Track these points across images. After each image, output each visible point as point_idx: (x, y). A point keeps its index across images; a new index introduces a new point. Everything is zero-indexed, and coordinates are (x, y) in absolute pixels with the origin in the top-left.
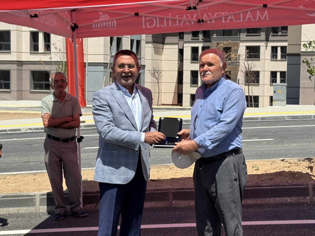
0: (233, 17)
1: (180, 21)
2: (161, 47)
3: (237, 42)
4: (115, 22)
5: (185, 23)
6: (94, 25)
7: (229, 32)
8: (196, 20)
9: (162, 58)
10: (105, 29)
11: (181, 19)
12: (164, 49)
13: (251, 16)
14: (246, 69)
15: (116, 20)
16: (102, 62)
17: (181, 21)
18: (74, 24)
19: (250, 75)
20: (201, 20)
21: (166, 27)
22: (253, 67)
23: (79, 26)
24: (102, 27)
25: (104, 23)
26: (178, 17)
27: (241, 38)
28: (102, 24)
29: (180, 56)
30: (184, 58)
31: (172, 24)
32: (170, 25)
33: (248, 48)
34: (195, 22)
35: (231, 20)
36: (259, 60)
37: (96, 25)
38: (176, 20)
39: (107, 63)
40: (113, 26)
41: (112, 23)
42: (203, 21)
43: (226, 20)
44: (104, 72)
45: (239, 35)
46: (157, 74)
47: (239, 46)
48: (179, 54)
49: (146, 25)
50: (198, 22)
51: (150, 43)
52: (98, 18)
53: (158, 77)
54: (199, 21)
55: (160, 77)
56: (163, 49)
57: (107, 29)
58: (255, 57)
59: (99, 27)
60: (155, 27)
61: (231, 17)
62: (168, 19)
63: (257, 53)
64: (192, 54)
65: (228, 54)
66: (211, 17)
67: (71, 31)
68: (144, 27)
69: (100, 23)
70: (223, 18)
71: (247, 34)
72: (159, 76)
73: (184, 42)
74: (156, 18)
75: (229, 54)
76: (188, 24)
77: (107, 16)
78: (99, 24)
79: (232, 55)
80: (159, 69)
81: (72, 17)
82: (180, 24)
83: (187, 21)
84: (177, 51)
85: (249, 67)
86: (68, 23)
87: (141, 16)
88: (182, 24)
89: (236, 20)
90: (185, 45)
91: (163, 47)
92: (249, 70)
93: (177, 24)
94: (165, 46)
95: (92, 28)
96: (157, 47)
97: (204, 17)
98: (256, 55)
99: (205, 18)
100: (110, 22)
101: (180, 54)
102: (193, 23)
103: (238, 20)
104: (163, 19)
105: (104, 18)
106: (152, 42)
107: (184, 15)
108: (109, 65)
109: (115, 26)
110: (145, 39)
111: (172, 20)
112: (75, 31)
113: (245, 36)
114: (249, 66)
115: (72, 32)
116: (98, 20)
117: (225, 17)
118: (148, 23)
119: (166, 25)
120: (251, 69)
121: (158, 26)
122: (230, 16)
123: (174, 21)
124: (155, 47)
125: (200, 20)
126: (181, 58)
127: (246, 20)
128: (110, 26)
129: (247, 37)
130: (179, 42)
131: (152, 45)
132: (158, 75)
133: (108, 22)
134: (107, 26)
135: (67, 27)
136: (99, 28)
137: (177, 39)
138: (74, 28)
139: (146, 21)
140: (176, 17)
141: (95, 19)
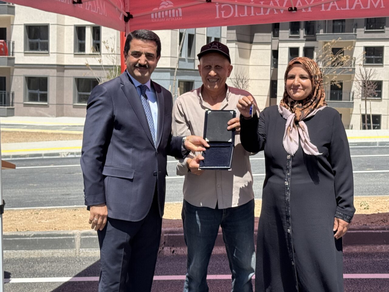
0: (336, 4)
1: (265, 9)
2: (249, 48)
3: (352, 42)
4: (180, 10)
5: (272, 11)
6: (152, 15)
7: (341, 27)
8: (287, 8)
9: (249, 63)
10: (167, 19)
11: (266, 6)
12: (252, 51)
13: (360, 3)
14: (363, 77)
15: (182, 8)
16: (169, 66)
17: (267, 9)
18: (127, 13)
19: (368, 85)
20: (293, 9)
21: (246, 17)
22: (372, 75)
23: (134, 16)
24: (163, 17)
25: (166, 12)
26: (264, 3)
27: (357, 35)
28: (163, 13)
29: (274, 60)
30: (279, 63)
31: (255, 13)
32: (253, 14)
33: (367, 49)
34: (285, 11)
35: (334, 8)
36: (382, 66)
37: (156, 14)
38: (260, 8)
39: (174, 69)
40: (177, 15)
41: (177, 11)
42: (296, 9)
43: (326, 8)
44: (171, 80)
45: (355, 31)
47: (354, 47)
48: (273, 57)
49: (220, 14)
50: (289, 10)
51: (233, 42)
52: (159, 6)
53: (243, 87)
54: (291, 10)
55: (245, 88)
56: (251, 50)
57: (170, 19)
58: (377, 62)
59: (160, 17)
60: (233, 17)
61: (334, 3)
62: (249, 8)
63: (379, 56)
64: (290, 56)
65: (337, 57)
66: (307, 4)
68: (218, 17)
69: (161, 12)
70: (323, 5)
71: (366, 30)
73: (279, 40)
74: (234, 6)
75: (339, 57)
76: (276, 13)
77: (170, 2)
78: (159, 14)
79: (342, 57)
80: (245, 77)
81: (125, 4)
82: (266, 13)
83: (275, 10)
84: (269, 53)
85: (366, 75)
86: (120, 12)
87: (215, 3)
88: (268, 13)
89: (340, 8)
90: (281, 45)
91: (251, 47)
92: (366, 78)
93: (262, 13)
94: (254, 47)
95: (151, 18)
96: (243, 47)
98: (379, 59)
99: (299, 5)
100: (173, 11)
101: (274, 58)
102: (282, 11)
103: (343, 8)
104: (244, 6)
105: (167, 6)
106: (236, 41)
107: (271, 2)
108: (176, 70)
109: (181, 15)
110: (226, 37)
111: (255, 7)
112: (129, 22)
113: (363, 32)
114: (366, 72)
115: (125, 23)
116: (158, 8)
117: (325, 4)
118: (223, 12)
119: (247, 14)
120: (369, 77)
121: (236, 15)
122: (332, 3)
123: (257, 9)
124: (240, 47)
125: (291, 8)
126: (275, 63)
127: (354, 8)
128: (174, 16)
129: (366, 34)
130: (273, 40)
131: (236, 44)
132: (243, 85)
133: (171, 10)
134: (170, 16)
135: (120, 17)
136: (159, 18)
137: (270, 37)
138: (128, 18)
139: (220, 9)
140: (260, 3)
141: (155, 7)
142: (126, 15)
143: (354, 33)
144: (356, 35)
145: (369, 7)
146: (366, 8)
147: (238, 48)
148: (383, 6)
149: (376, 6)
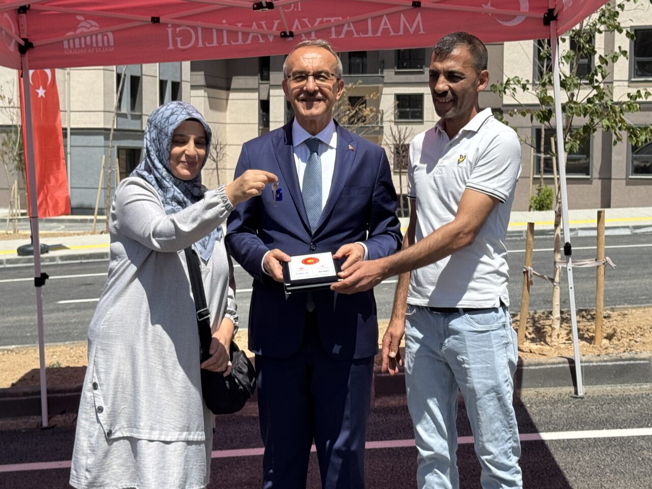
0: (352, 28)
1: (245, 34)
2: (225, 97)
3: (378, 87)
4: (111, 35)
5: (255, 38)
6: (66, 43)
7: (361, 65)
8: (278, 33)
9: (225, 119)
10: (89, 50)
11: (246, 29)
12: (229, 101)
13: (389, 26)
14: (395, 140)
15: (113, 32)
16: (101, 126)
17: (248, 34)
18: (23, 39)
19: (403, 152)
20: (288, 34)
21: (216, 47)
22: (408, 136)
23: (35, 44)
24: (83, 46)
25: (88, 39)
26: (242, 26)
27: (385, 78)
28: (83, 39)
29: (263, 115)
30: (271, 119)
31: (229, 42)
32: (225, 43)
33: (399, 97)
34: (275, 37)
35: (349, 33)
36: (422, 123)
37: (71, 41)
38: (237, 32)
39: (109, 130)
40: (106, 44)
41: (105, 38)
42: (292, 34)
43: (338, 33)
44: (104, 147)
45: (382, 72)
46: (215, 152)
47: (381, 94)
48: (261, 111)
49: (175, 43)
50: (282, 36)
51: (201, 89)
52: (75, 29)
53: (217, 157)
54: (284, 35)
55: (221, 157)
56: (227, 99)
57: (95, 50)
58: (413, 117)
59: (77, 46)
60: (195, 47)
61: (349, 26)
62: (220, 31)
63: (417, 107)
64: (287, 110)
65: (357, 109)
66: (308, 26)
67: (19, 54)
68: (171, 47)
69: (80, 38)
70: (333, 29)
71: (397, 70)
72: (219, 155)
73: (270, 86)
74: (195, 28)
75: (359, 109)
76: (261, 41)
77: (94, 23)
78: (77, 41)
79: (364, 110)
80: (220, 141)
81: (20, 24)
82: (247, 41)
83: (259, 36)
84: (256, 105)
85: (400, 136)
86: (11, 38)
87: (166, 25)
88: (249, 42)
89: (358, 34)
90: (272, 92)
91: (228, 96)
92: (400, 141)
93: (240, 42)
94: (232, 95)
95: (63, 49)
96: (216, 96)
97: (294, 27)
98: (417, 112)
99: (297, 28)
100: (100, 37)
101: (263, 111)
102: (271, 39)
103: (363, 34)
104: (211, 29)
105: (88, 28)
106: (205, 86)
107: (254, 23)
108: (112, 131)
109: (112, 43)
110: (189, 80)
111: (228, 31)
112: (27, 54)
113: (394, 73)
114: (399, 132)
115: (21, 57)
116: (75, 32)
117: (336, 27)
118: (179, 40)
119: (217, 43)
120: (404, 139)
121: (200, 44)
122: (346, 26)
123: (233, 34)
124: (210, 96)
125: (285, 33)
126: (265, 120)
127: (379, 34)
128: (100, 44)
129: (397, 76)
130: (261, 86)
131: (205, 91)
132: (217, 153)
133: (97, 35)
134: (95, 45)
136: (77, 49)
137: (257, 81)
138: (25, 47)
139: (175, 35)
140: (237, 26)
141: (69, 30)
142: (22, 43)
143: (379, 75)
144: (383, 77)
145: (401, 33)
146: (398, 34)
147: (209, 97)
148: (422, 32)
149: (412, 31)
